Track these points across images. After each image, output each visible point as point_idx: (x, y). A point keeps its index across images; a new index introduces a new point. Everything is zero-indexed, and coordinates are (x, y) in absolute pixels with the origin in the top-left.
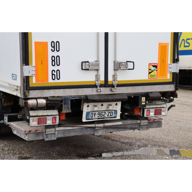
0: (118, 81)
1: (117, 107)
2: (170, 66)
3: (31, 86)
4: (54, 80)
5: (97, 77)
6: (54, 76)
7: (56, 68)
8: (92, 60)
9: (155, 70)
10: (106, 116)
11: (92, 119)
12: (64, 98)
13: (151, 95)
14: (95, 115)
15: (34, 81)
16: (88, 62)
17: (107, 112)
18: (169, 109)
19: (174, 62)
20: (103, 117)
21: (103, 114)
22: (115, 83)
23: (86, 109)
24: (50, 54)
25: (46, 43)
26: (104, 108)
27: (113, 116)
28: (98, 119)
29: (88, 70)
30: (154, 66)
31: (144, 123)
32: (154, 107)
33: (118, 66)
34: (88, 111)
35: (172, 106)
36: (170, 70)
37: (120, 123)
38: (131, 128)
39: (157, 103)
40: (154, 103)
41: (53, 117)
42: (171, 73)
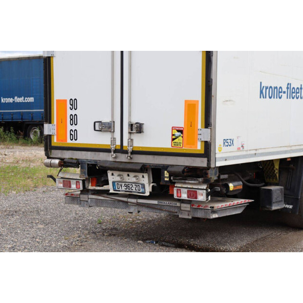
0: (134, 147)
1: (145, 180)
2: (199, 132)
3: (53, 145)
4: (72, 140)
6: (71, 136)
7: (73, 127)
9: (180, 136)
10: (134, 190)
11: (119, 191)
12: (81, 161)
14: (121, 186)
16: (101, 122)
17: (134, 185)
19: (206, 127)
20: (131, 190)
21: (131, 186)
22: (130, 149)
23: (112, 177)
25: (66, 101)
27: (141, 191)
28: (126, 191)
29: (101, 131)
31: (186, 207)
32: (189, 186)
34: (114, 180)
36: (199, 137)
37: (155, 202)
38: (168, 211)
39: (187, 181)
40: (183, 181)
41: (77, 182)
42: (202, 141)
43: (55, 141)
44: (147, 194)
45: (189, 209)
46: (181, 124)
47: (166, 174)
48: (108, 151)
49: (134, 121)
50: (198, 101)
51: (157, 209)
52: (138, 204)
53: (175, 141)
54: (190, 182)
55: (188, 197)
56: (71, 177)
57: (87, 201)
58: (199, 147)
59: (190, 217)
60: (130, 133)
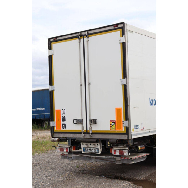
2: (123, 123)
3: (55, 131)
4: (63, 129)
6: (63, 127)
7: (64, 123)
8: (79, 118)
9: (114, 125)
10: (94, 151)
11: (86, 152)
12: (68, 138)
14: (87, 150)
16: (77, 119)
17: (93, 149)
19: (126, 120)
20: (92, 151)
22: (91, 132)
23: (83, 146)
25: (60, 110)
26: (92, 146)
27: (97, 152)
28: (89, 152)
30: (113, 122)
31: (118, 159)
34: (84, 147)
36: (123, 125)
37: (104, 157)
38: (110, 161)
39: (118, 146)
40: (117, 146)
41: (66, 148)
42: (124, 127)
43: (56, 129)
44: (100, 153)
45: (120, 160)
46: (114, 119)
47: (108, 143)
48: (80, 133)
49: (92, 118)
50: (121, 108)
51: (105, 160)
52: (96, 158)
53: (112, 127)
54: (120, 146)
55: (119, 154)
56: (64, 146)
57: (71, 158)
58: (123, 130)
59: (121, 164)
60: (90, 124)
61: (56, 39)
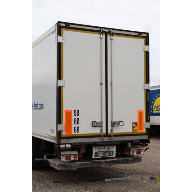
0: (114, 133)
1: (114, 149)
2: (145, 124)
3: (62, 136)
4: (75, 132)
5: (101, 131)
6: (75, 130)
7: (77, 125)
9: (136, 126)
10: (107, 155)
11: (98, 157)
13: (134, 142)
15: (64, 134)
16: (96, 122)
17: (107, 152)
18: (145, 150)
19: (147, 122)
20: (105, 155)
21: (105, 153)
22: (112, 134)
24: (74, 117)
26: (106, 150)
27: (111, 155)
28: (102, 156)
29: (96, 126)
30: (135, 124)
31: (130, 159)
32: (136, 149)
33: (114, 124)
34: (96, 151)
35: (147, 149)
36: (145, 126)
41: (75, 156)
42: (145, 128)
44: (114, 156)
45: (132, 160)
46: (136, 121)
50: (143, 111)
53: (134, 129)
55: (137, 154)
57: (75, 166)
58: (144, 131)
61: (70, 26)
